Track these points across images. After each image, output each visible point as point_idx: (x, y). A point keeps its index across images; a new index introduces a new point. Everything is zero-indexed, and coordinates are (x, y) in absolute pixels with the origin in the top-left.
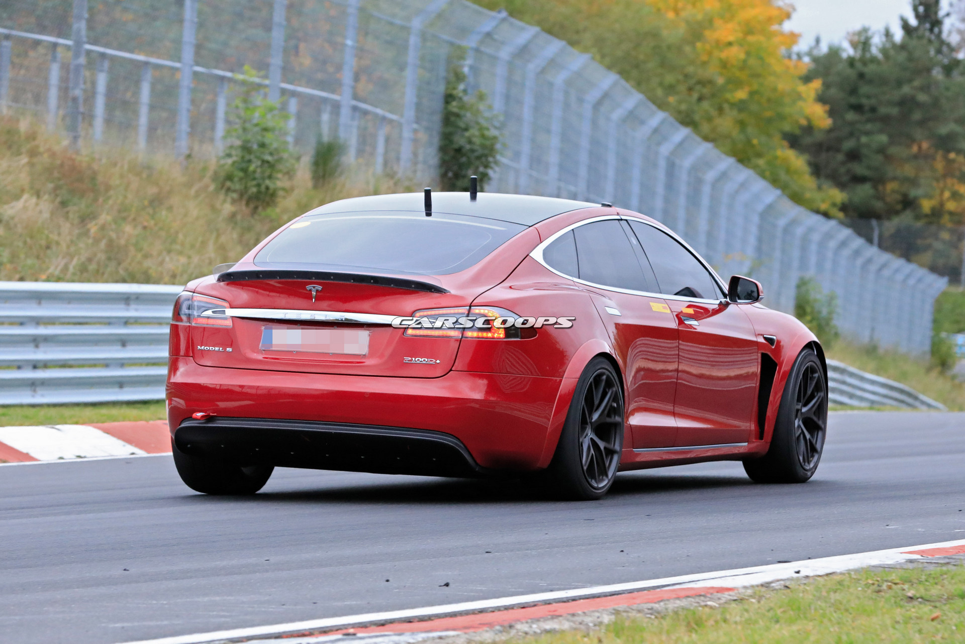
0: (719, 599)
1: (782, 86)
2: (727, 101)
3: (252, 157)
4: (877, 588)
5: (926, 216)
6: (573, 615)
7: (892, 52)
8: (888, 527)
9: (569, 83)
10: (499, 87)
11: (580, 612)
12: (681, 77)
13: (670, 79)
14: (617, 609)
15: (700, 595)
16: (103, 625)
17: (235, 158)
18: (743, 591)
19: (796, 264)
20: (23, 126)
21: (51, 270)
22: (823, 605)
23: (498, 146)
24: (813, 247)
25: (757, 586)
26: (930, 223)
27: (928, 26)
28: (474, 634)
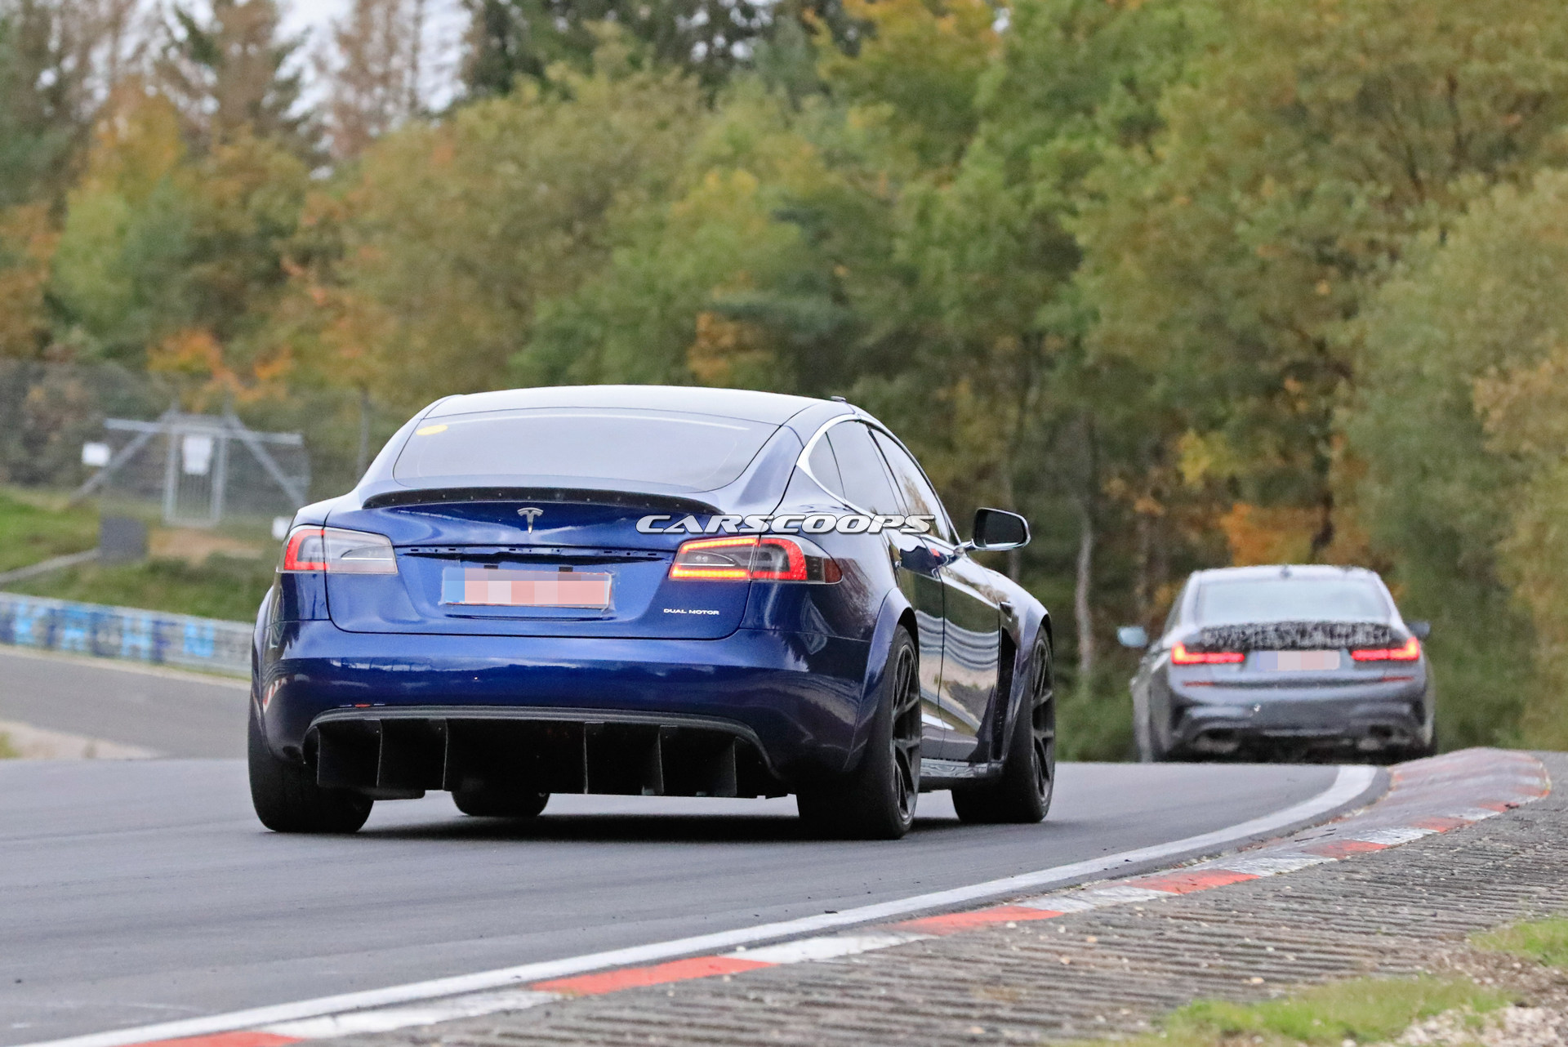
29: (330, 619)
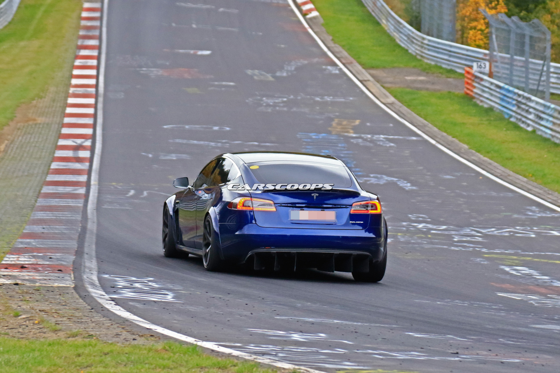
29: (256, 223)
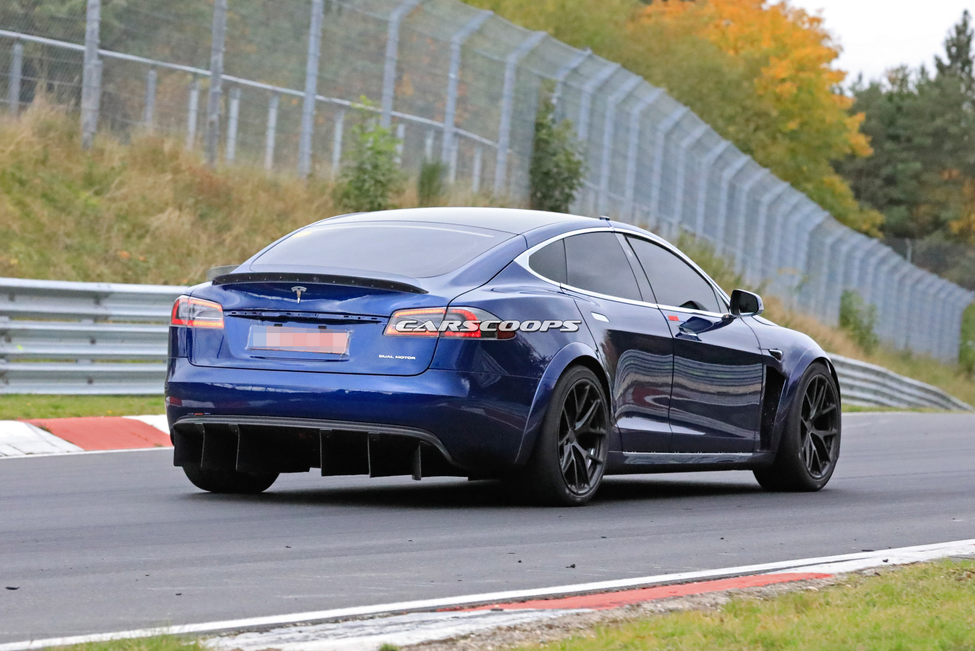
0: (818, 584)
1: (830, 118)
2: (780, 131)
3: (366, 177)
4: (959, 577)
5: (955, 236)
6: (692, 596)
7: (927, 88)
8: (954, 521)
9: (645, 114)
10: (584, 117)
11: (698, 594)
12: (739, 109)
13: (729, 110)
14: (730, 591)
15: (802, 580)
16: (278, 596)
17: (351, 178)
18: (839, 577)
19: (840, 278)
20: (168, 146)
21: (192, 275)
22: (913, 591)
23: (582, 170)
24: (857, 263)
25: (852, 573)
26: (958, 242)
27: (959, 65)
28: (607, 612)
